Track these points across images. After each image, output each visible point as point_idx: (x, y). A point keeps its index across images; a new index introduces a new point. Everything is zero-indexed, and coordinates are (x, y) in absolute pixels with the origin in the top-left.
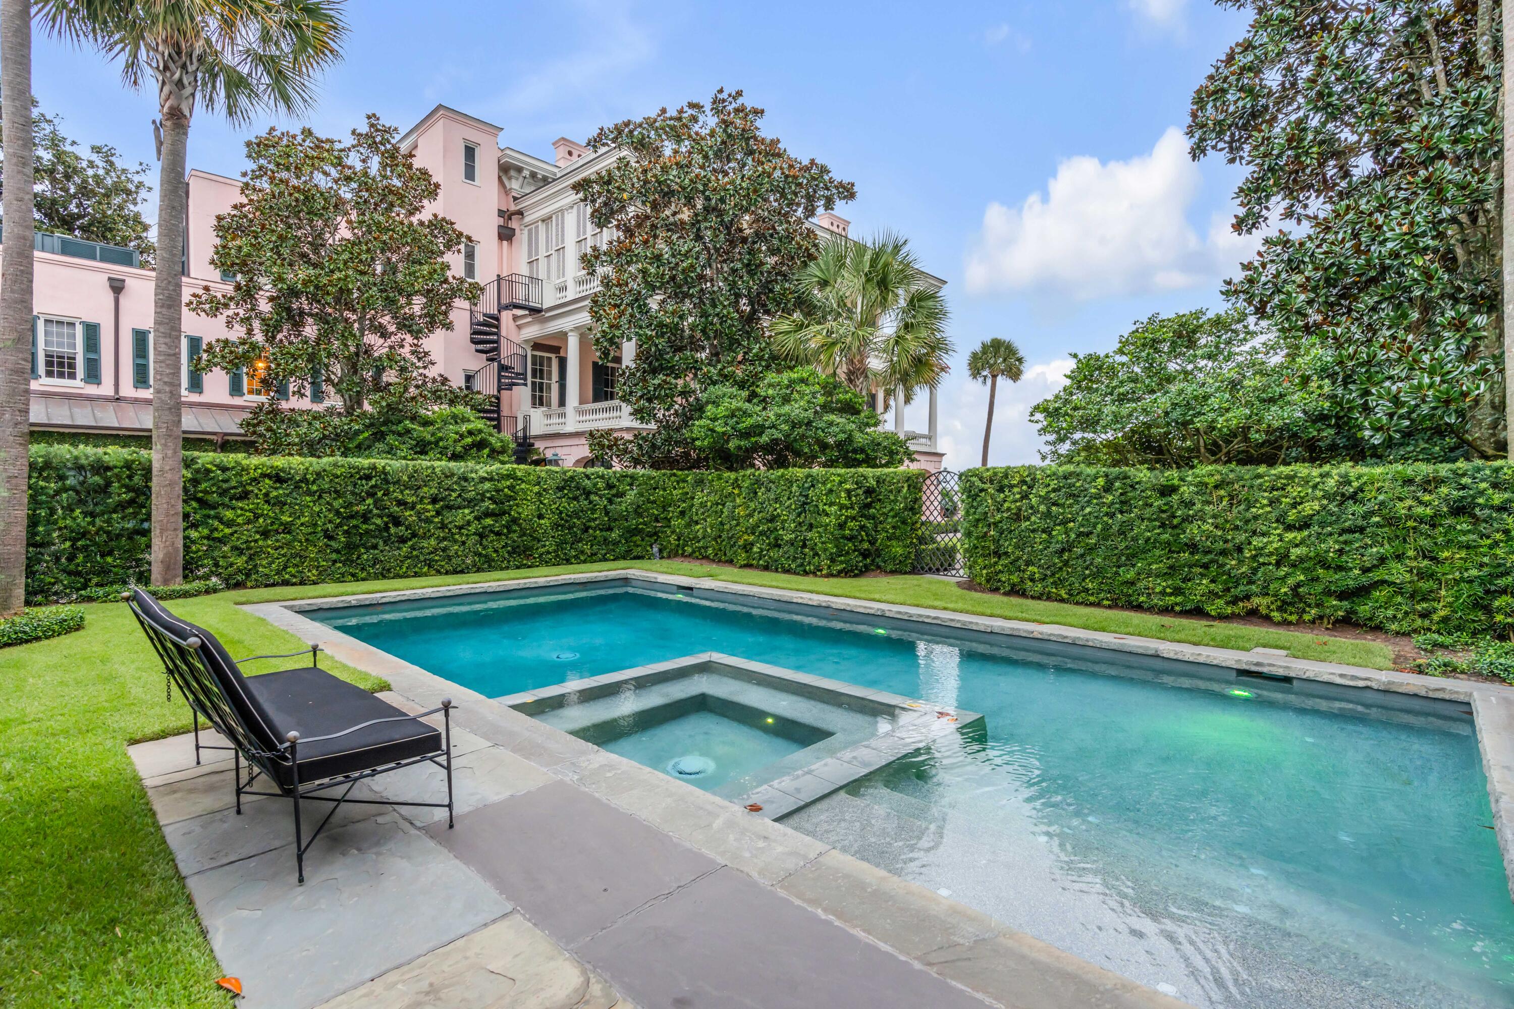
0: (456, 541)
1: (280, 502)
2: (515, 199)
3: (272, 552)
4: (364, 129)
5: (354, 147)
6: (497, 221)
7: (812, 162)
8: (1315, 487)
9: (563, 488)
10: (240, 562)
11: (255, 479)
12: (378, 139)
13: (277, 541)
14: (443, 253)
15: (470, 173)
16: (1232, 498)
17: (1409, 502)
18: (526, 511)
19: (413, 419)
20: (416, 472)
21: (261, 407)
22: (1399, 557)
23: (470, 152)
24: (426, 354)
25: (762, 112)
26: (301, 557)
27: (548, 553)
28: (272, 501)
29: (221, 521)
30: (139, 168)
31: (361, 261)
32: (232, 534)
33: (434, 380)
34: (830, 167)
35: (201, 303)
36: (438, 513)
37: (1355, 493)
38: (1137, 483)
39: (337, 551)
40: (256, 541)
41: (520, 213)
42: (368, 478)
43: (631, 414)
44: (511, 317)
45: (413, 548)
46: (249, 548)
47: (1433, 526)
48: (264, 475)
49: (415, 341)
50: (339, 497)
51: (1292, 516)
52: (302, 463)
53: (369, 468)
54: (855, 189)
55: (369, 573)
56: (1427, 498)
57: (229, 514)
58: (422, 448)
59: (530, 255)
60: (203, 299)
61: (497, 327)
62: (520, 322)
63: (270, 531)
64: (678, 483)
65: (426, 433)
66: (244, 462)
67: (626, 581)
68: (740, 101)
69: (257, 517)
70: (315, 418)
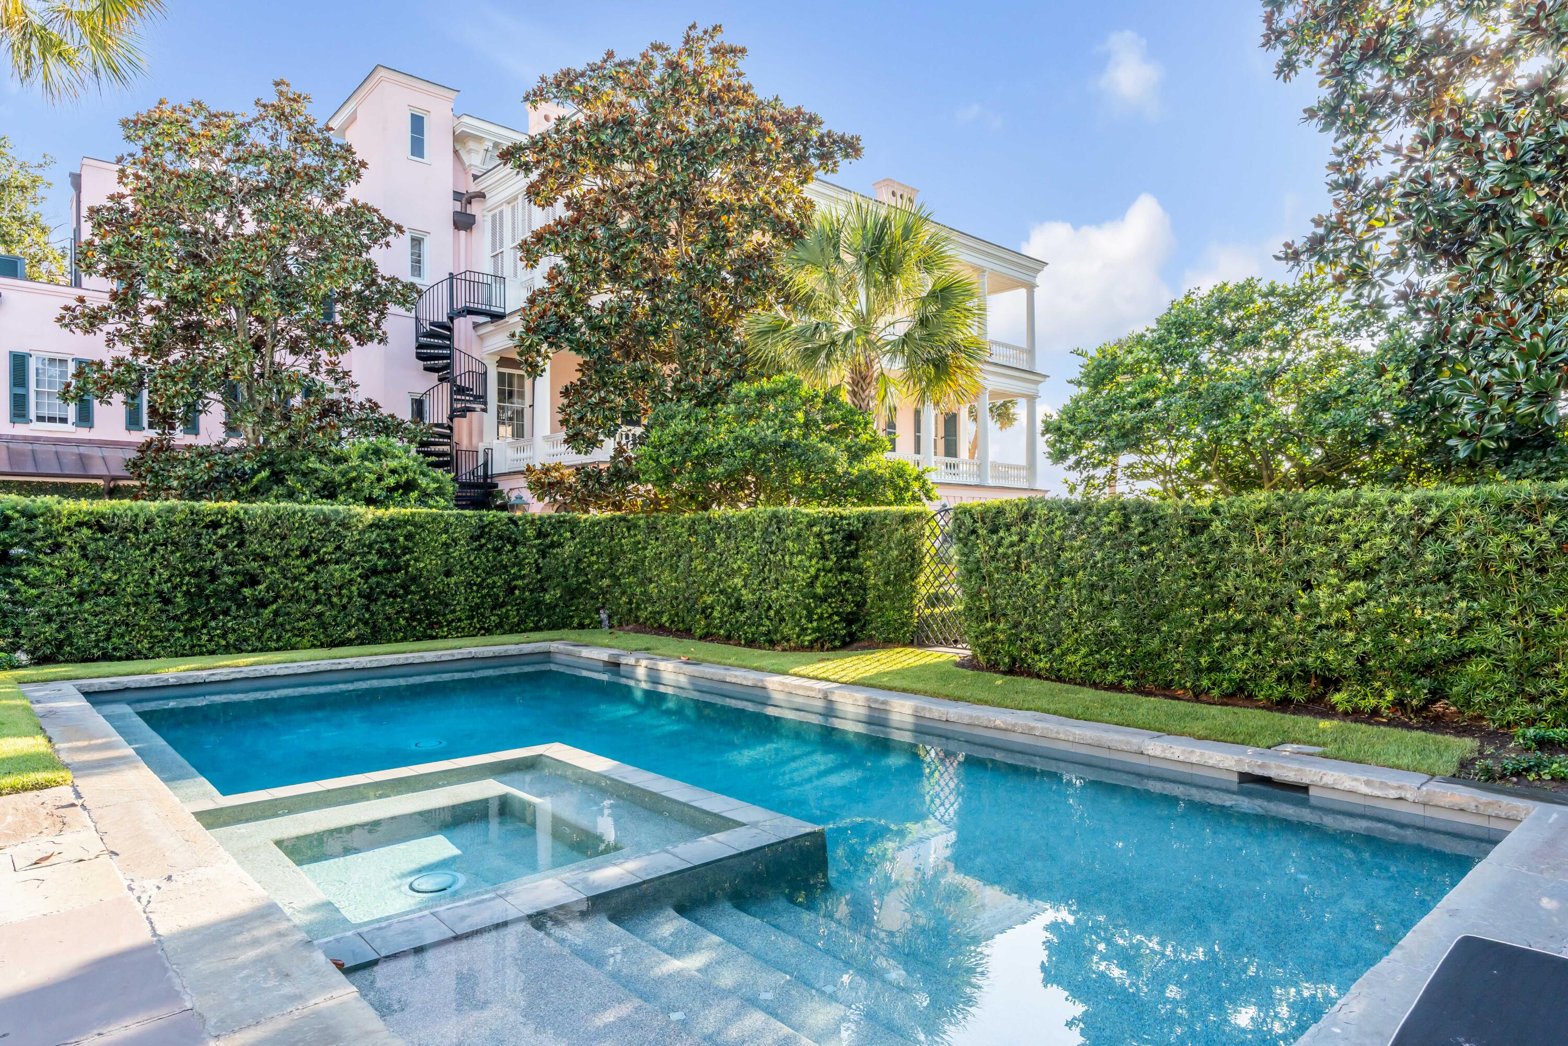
0: (333, 606)
1: (101, 557)
2: (475, 177)
3: (90, 618)
4: (272, 98)
5: (255, 120)
6: (451, 206)
7: (799, 111)
8: (1383, 518)
9: (481, 536)
10: (49, 630)
11: (68, 529)
12: (287, 110)
13: (97, 605)
14: (369, 248)
15: (417, 148)
16: (1277, 533)
17: (1505, 537)
18: (428, 563)
19: (322, 454)
20: (279, 518)
21: (149, 444)
22: (1497, 617)
23: (417, 123)
24: (346, 374)
25: (743, 51)
26: (127, 625)
27: (460, 620)
28: (91, 556)
29: (24, 579)
30: (42, 161)
31: (255, 259)
32: (38, 597)
33: (362, 406)
34: (821, 116)
35: (76, 318)
36: (310, 569)
37: (1435, 525)
38: (1161, 518)
39: (176, 618)
40: (70, 605)
41: (481, 195)
42: (215, 525)
43: (566, 441)
44: (471, 326)
45: (276, 613)
46: (59, 614)
47: (1542, 571)
48: (80, 524)
49: (333, 358)
50: (178, 550)
51: (1354, 561)
52: (131, 509)
53: (217, 514)
54: (861, 144)
55: (217, 644)
56: (1530, 530)
57: (34, 571)
58: (329, 491)
59: (494, 248)
60: (77, 313)
61: (450, 338)
62: (483, 331)
63: (87, 593)
64: (629, 529)
65: (334, 473)
66: (56, 507)
67: (547, 656)
68: (719, 38)
69: (70, 576)
70: (200, 455)
